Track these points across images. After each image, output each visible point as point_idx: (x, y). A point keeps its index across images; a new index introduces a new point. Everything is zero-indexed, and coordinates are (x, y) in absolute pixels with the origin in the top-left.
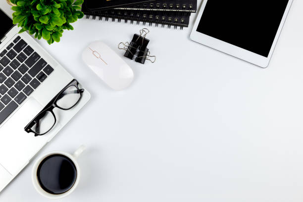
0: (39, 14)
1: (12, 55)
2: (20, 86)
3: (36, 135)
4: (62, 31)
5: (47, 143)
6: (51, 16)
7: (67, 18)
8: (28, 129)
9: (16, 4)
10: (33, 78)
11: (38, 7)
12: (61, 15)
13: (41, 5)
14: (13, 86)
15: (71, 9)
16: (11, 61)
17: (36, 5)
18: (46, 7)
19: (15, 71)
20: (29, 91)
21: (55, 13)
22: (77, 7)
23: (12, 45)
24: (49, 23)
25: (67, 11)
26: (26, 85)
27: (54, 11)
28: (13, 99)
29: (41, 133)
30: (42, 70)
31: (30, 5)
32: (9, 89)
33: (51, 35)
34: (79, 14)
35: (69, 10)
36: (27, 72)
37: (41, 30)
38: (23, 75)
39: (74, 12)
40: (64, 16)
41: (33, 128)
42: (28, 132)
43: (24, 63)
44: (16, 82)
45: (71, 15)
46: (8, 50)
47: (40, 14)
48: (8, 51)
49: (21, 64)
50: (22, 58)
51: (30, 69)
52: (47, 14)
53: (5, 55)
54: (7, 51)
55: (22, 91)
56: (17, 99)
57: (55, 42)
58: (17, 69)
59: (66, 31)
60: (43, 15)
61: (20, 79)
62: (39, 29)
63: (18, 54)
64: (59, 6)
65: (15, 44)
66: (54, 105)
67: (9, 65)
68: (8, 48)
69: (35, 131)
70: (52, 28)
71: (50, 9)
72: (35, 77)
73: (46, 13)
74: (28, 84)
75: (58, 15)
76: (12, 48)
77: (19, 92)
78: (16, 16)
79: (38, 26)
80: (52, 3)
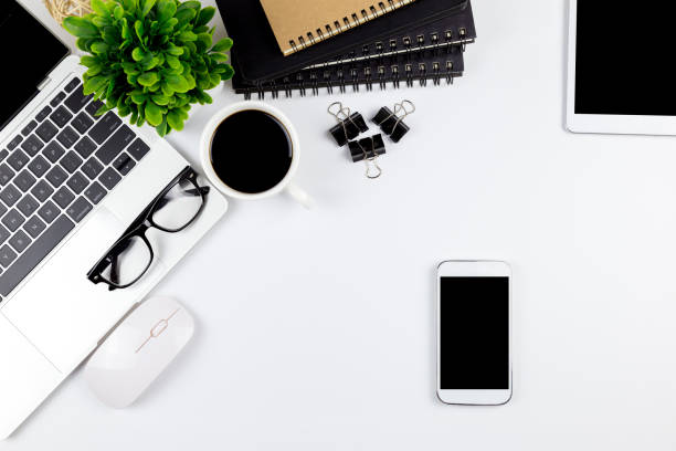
0: (136, 69)
1: (61, 117)
2: (78, 184)
3: (112, 288)
4: (187, 106)
5: (136, 306)
6: (163, 72)
7: (199, 79)
8: (94, 275)
9: (89, 50)
10: (106, 167)
11: (136, 54)
12: (185, 70)
13: (142, 50)
14: (64, 184)
15: (206, 59)
16: (60, 130)
17: (132, 49)
18: (152, 54)
19: (67, 151)
20: (97, 194)
21: (173, 67)
22: (219, 56)
23: (61, 95)
24: (160, 90)
25: (199, 64)
26: (92, 182)
27: (170, 63)
28: (63, 212)
29: (122, 284)
30: (125, 150)
31: (119, 51)
32: (56, 190)
33: (164, 116)
34: (224, 71)
35: (203, 61)
36: (93, 155)
37: (144, 105)
38: (85, 161)
39: (213, 67)
40: (192, 74)
41: (105, 274)
42: (96, 282)
43: (86, 134)
44: (70, 176)
45: (206, 72)
46: (54, 106)
47: (140, 68)
48: (54, 109)
49: (81, 137)
50: (82, 123)
51: (99, 147)
52: (155, 70)
53: (48, 118)
54: (51, 110)
55: (82, 194)
56: (72, 211)
57: (173, 131)
58: (72, 148)
59: (195, 107)
60: (146, 72)
61: (79, 169)
62: (138, 103)
63: (75, 116)
64: (179, 51)
65: (68, 95)
66: (147, 223)
67: (54, 138)
68: (54, 103)
69: (108, 279)
70: (166, 99)
71: (160, 58)
72: (111, 165)
73: (152, 67)
74: (96, 179)
75: (178, 70)
76: (62, 103)
77: (77, 197)
78: (90, 78)
79: (136, 96)
80: (166, 47)
